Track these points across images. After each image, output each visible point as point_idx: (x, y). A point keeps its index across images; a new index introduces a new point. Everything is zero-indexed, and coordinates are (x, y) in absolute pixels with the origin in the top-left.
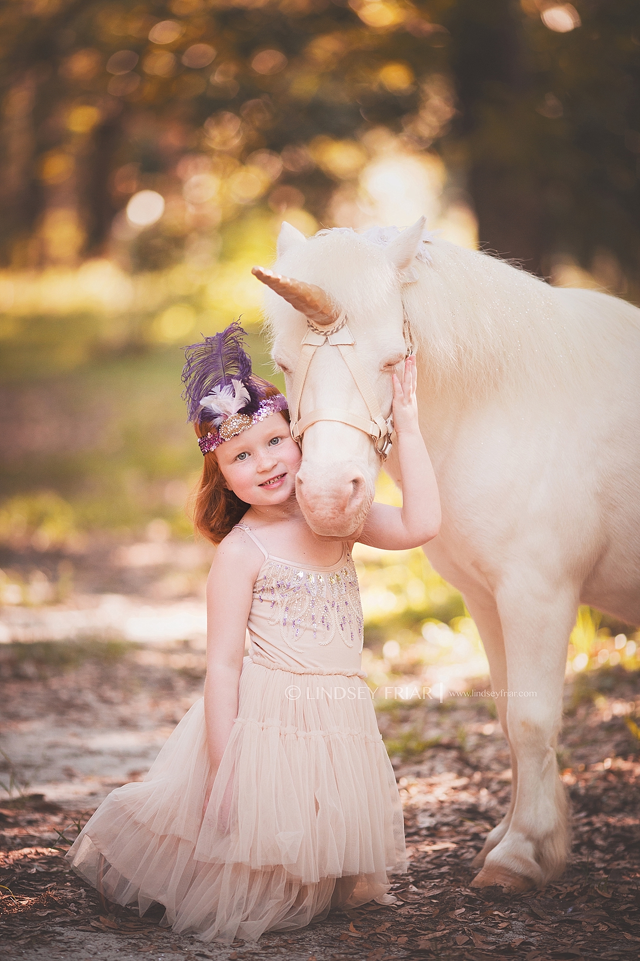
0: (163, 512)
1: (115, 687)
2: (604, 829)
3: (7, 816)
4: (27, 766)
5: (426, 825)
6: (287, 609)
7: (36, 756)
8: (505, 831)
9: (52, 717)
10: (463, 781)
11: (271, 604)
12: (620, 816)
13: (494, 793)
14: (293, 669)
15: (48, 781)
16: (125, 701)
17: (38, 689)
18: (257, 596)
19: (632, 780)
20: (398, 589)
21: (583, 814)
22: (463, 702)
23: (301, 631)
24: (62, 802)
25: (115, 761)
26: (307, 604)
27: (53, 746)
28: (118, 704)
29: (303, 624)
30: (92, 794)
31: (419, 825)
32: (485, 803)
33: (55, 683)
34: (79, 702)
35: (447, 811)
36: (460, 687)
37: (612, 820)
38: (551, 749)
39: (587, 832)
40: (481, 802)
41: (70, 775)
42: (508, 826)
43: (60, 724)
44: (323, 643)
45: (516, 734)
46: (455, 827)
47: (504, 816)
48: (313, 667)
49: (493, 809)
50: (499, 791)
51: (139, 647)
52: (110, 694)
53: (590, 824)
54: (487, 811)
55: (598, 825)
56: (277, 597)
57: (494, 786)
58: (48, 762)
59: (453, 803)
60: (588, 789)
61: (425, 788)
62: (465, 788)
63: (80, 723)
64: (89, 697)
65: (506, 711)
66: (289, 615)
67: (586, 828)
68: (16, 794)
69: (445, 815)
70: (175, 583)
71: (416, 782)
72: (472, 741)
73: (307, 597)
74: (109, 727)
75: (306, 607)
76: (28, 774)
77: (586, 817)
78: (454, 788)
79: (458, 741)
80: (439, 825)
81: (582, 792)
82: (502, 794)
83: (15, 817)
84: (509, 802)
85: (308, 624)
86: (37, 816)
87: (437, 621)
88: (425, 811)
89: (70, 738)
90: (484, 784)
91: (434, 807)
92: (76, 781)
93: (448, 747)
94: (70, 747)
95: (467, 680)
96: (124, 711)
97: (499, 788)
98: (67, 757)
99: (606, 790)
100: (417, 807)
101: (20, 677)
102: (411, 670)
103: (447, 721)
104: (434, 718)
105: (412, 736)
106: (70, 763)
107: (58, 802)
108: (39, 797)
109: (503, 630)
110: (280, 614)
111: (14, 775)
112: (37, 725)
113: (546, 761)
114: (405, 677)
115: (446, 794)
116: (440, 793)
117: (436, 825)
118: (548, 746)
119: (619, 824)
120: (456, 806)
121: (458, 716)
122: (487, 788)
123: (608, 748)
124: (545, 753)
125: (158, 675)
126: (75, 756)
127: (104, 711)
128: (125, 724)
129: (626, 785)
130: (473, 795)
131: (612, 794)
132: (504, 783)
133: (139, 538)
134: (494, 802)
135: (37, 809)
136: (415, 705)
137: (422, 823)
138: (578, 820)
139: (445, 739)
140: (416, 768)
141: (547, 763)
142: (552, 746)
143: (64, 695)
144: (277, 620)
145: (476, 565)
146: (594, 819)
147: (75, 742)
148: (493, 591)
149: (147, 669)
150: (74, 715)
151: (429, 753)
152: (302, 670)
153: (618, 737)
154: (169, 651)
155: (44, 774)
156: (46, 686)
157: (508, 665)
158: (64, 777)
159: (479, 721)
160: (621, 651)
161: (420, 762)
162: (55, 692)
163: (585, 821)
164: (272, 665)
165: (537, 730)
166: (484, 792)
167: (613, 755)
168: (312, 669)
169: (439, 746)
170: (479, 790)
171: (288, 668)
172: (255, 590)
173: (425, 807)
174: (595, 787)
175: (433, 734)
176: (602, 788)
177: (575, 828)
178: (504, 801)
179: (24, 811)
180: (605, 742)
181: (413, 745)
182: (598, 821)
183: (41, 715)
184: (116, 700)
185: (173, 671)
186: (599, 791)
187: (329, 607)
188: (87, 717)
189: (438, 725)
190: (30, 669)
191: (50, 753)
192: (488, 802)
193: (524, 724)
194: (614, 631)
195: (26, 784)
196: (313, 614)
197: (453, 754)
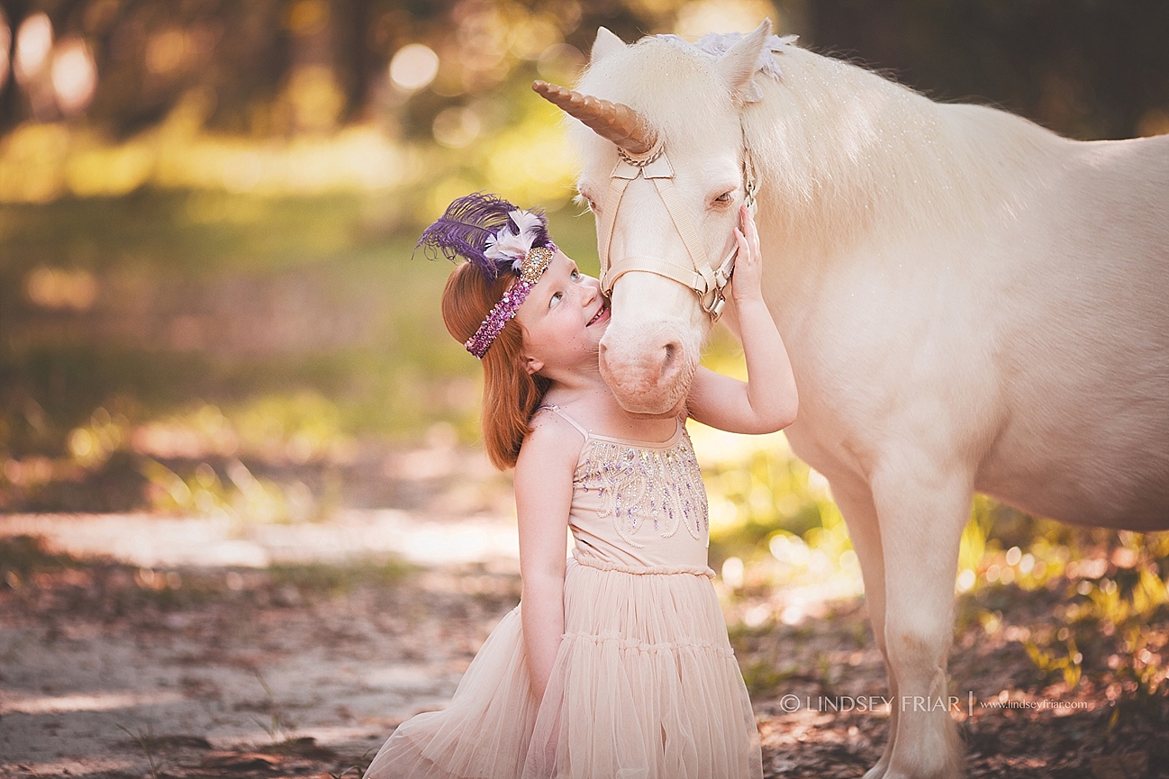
0: (445, 415)
1: (395, 615)
2: (1003, 772)
3: (271, 764)
4: (293, 706)
5: (784, 769)
6: (619, 495)
7: (304, 695)
8: (882, 773)
9: (320, 650)
10: (827, 719)
11: (598, 492)
12: (1021, 758)
13: (865, 732)
14: (632, 569)
15: (319, 724)
16: (410, 631)
17: (302, 618)
18: (580, 485)
19: (1034, 717)
20: (738, 499)
21: (976, 756)
22: (824, 628)
23: (639, 520)
24: (337, 747)
25: (400, 699)
26: (643, 487)
27: (323, 682)
28: (401, 634)
29: (640, 513)
30: (373, 737)
31: (775, 769)
32: (855, 744)
33: (323, 610)
34: (352, 632)
35: (809, 753)
36: (818, 612)
37: (1012, 762)
38: (940, 670)
39: (982, 776)
40: (850, 743)
41: (344, 716)
42: (887, 767)
43: (331, 657)
44: (667, 534)
45: (897, 651)
46: (819, 771)
47: (879, 758)
48: (655, 565)
49: (865, 750)
50: (872, 729)
51: (423, 570)
52: (390, 622)
53: (985, 766)
54: (858, 753)
55: (995, 768)
56: (605, 483)
57: (866, 725)
58: (317, 702)
59: (815, 744)
60: (981, 726)
61: (781, 728)
62: (830, 726)
63: (354, 656)
64: (365, 627)
65: (884, 623)
66: (623, 503)
67: (981, 772)
68: (280, 737)
69: (806, 757)
70: (464, 496)
71: (769, 720)
72: (835, 673)
73: (643, 480)
74: (390, 661)
75: (642, 492)
76: (293, 715)
77: (980, 758)
78: (816, 727)
79: (819, 672)
80: (800, 769)
81: (974, 729)
82: (875, 733)
83: (279, 765)
84: (886, 742)
85: (647, 512)
86: (305, 763)
87: (788, 533)
88: (781, 753)
89: (343, 672)
90: (854, 721)
91: (793, 751)
92: (353, 722)
93: (807, 679)
94: (343, 684)
95: (827, 603)
96: (409, 642)
97: (872, 727)
98: (339, 695)
99: (1003, 728)
100: (771, 748)
101: (280, 604)
102: (759, 592)
103: (805, 651)
104: (788, 647)
105: (762, 667)
106: (345, 702)
107: (331, 747)
108: (310, 740)
109: (881, 525)
110: (611, 503)
111: (277, 718)
112: (303, 660)
113: (934, 686)
114: (750, 599)
115: (807, 734)
116: (799, 733)
117: (796, 768)
118: (936, 666)
119: (1020, 767)
120: (819, 748)
121: (817, 644)
122: (858, 726)
123: (1004, 679)
124: (932, 675)
125: (448, 601)
126: (350, 694)
127: (383, 642)
128: (410, 657)
129: (1027, 722)
130: (839, 734)
131: (1011, 732)
132: (878, 721)
133: (419, 445)
134: (866, 743)
135: (306, 755)
136: (764, 632)
137: (779, 767)
138: (971, 761)
139: (803, 670)
140: (769, 704)
141: (935, 687)
142: (940, 666)
143: (334, 625)
144: (608, 511)
145: (848, 446)
146: (990, 761)
147: (348, 677)
148: (867, 476)
149: (435, 596)
150: (347, 647)
151: (783, 688)
152: (642, 569)
153: (1015, 667)
154: (461, 574)
155: (313, 715)
156: (312, 614)
157: (886, 567)
158: (337, 718)
159: (843, 650)
160: (1016, 568)
161: (774, 697)
162: (322, 621)
163: (980, 763)
164: (605, 566)
165: (923, 647)
166: (853, 731)
167: (1010, 686)
168: (655, 567)
169: (795, 679)
170: (847, 729)
171: (625, 567)
172: (576, 479)
173: (781, 749)
174: (990, 725)
175: (787, 666)
176: (998, 725)
177: (968, 771)
178: (878, 741)
179: (290, 757)
180: (1000, 672)
181: (765, 676)
182: (994, 763)
183: (307, 647)
184: (398, 630)
185: (466, 596)
186: (994, 729)
187: (670, 490)
188: (362, 649)
189: (793, 655)
190: (291, 595)
191: (321, 691)
192: (858, 743)
193: (906, 639)
194: (1005, 546)
195: (291, 726)
196: (653, 499)
197: (813, 688)
